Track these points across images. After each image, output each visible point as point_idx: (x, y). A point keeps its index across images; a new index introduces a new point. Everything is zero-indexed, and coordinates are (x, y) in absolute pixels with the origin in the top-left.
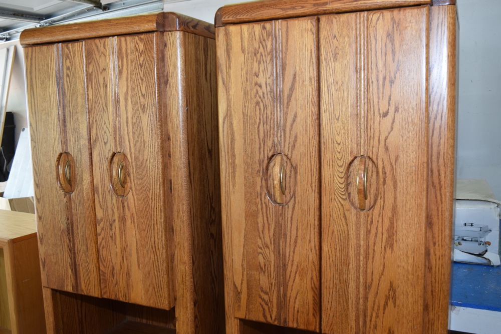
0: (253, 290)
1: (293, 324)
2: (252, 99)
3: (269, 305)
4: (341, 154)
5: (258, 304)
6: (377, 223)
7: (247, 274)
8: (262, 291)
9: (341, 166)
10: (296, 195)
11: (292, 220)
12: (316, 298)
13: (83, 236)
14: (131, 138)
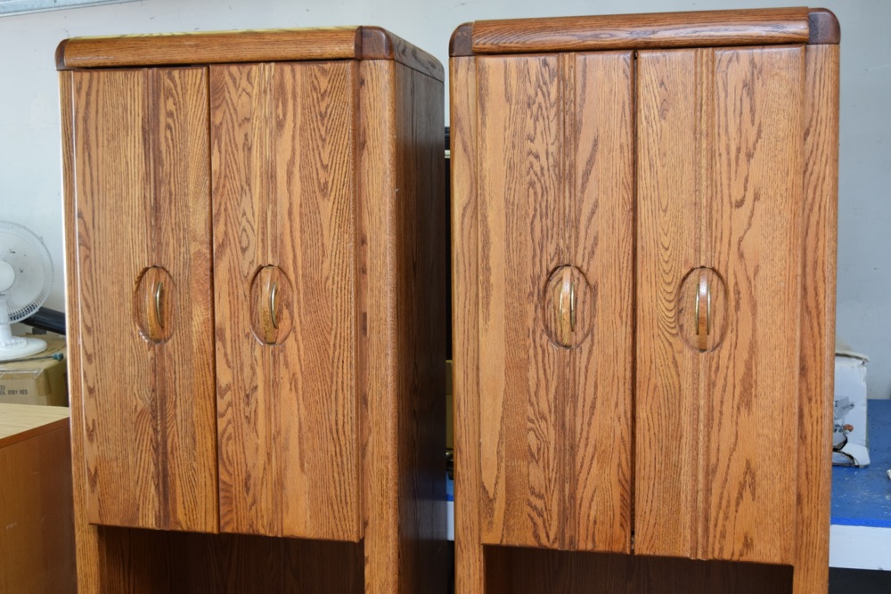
0: (517, 494)
1: (586, 545)
2: (521, 176)
3: (545, 516)
4: (670, 264)
5: (525, 516)
6: (725, 370)
7: (507, 467)
8: (533, 493)
9: (670, 284)
10: (595, 331)
11: (587, 371)
12: (626, 496)
13: (186, 421)
14: (298, 241)
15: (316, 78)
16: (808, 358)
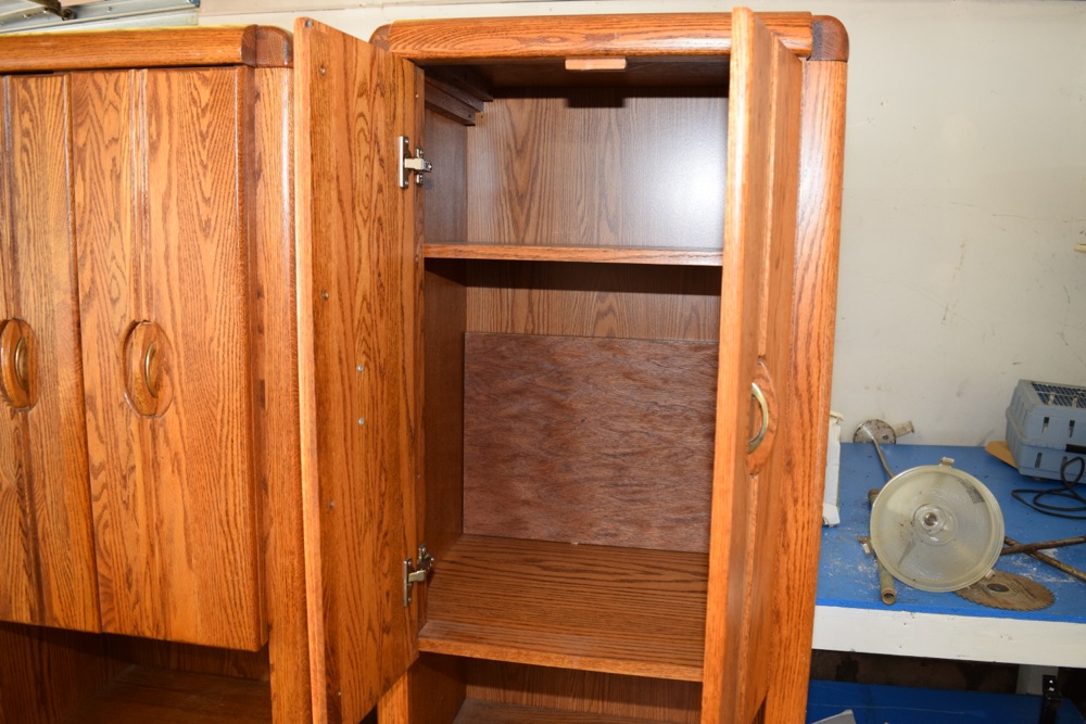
13: (57, 503)
14: (176, 292)
15: (196, 89)
16: (795, 452)
